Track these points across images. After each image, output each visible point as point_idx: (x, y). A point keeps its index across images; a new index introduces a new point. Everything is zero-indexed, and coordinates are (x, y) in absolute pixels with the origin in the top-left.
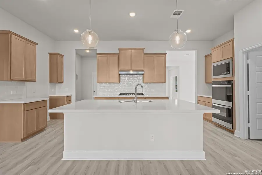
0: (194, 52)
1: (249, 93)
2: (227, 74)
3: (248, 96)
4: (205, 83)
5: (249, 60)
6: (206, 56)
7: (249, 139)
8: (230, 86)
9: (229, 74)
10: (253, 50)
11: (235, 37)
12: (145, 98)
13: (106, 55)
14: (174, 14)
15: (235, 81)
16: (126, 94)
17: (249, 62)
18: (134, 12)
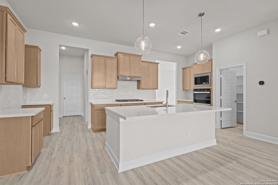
0: (174, 64)
1: (222, 97)
2: (206, 84)
3: (221, 99)
4: (182, 90)
5: (222, 75)
6: (183, 69)
7: (221, 128)
8: (209, 92)
9: (208, 84)
10: (224, 69)
11: (213, 58)
12: (145, 104)
13: (104, 58)
14: (182, 33)
15: (212, 89)
16: (127, 101)
17: (222, 76)
18: (154, 23)
